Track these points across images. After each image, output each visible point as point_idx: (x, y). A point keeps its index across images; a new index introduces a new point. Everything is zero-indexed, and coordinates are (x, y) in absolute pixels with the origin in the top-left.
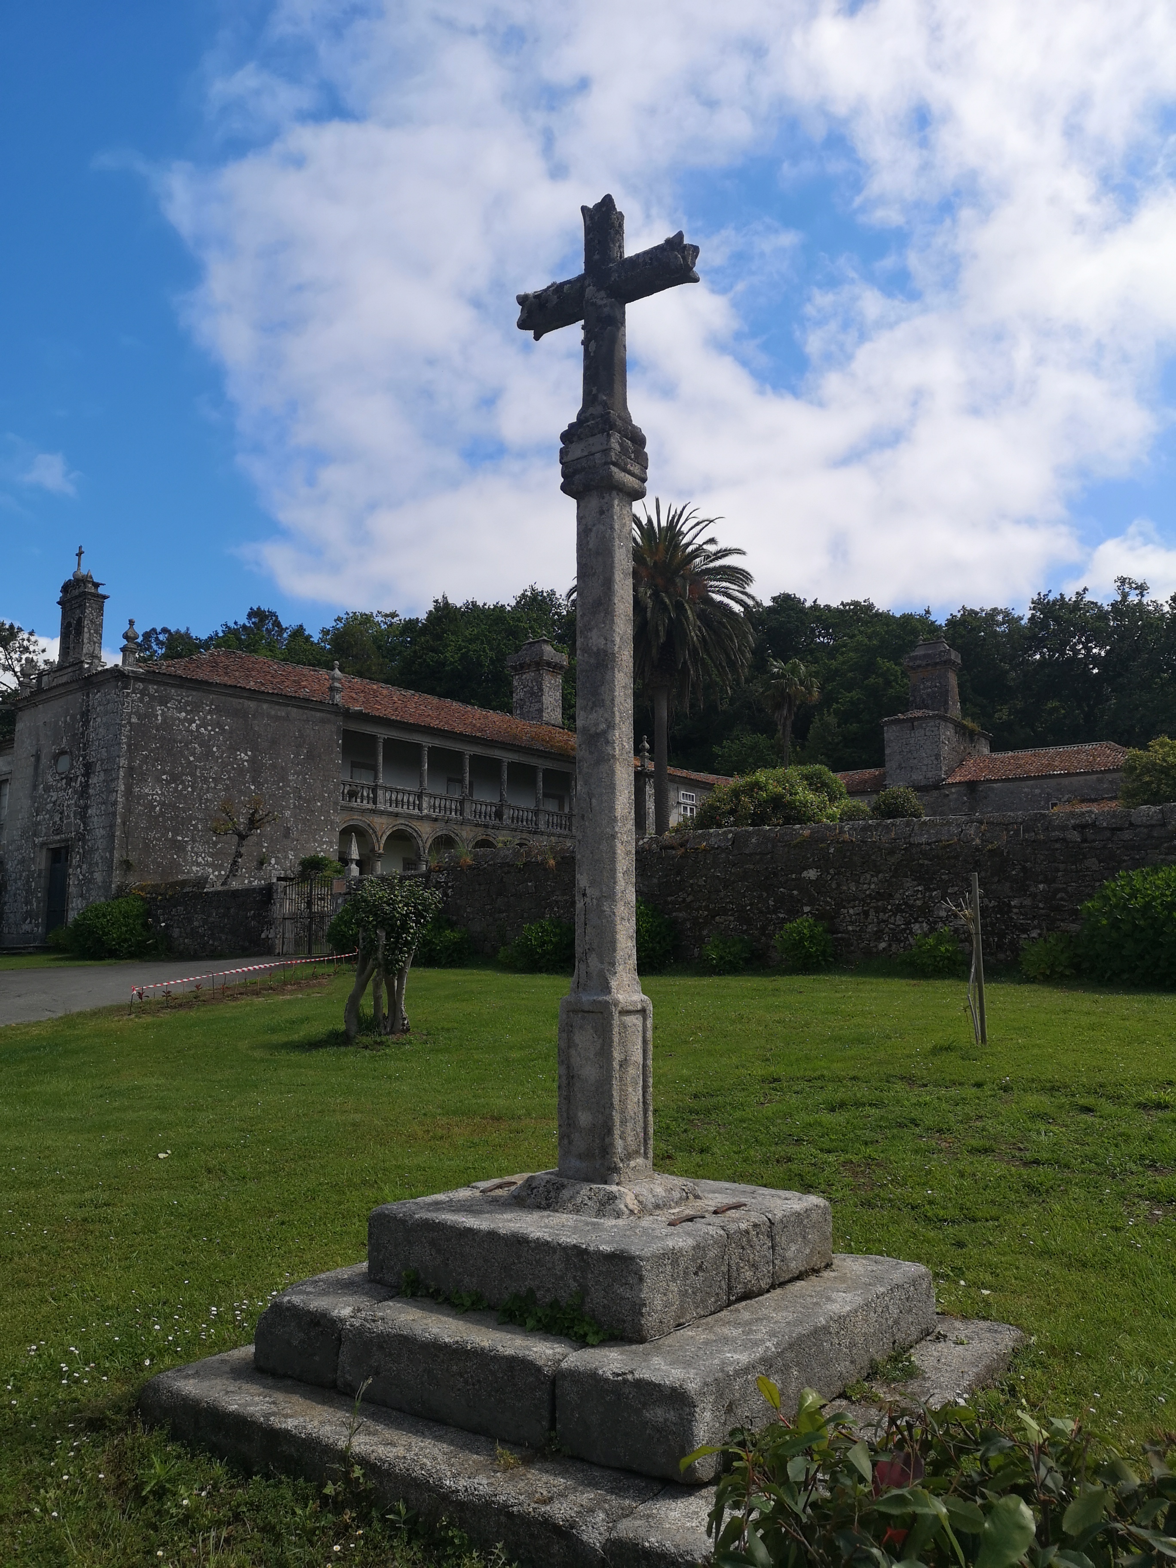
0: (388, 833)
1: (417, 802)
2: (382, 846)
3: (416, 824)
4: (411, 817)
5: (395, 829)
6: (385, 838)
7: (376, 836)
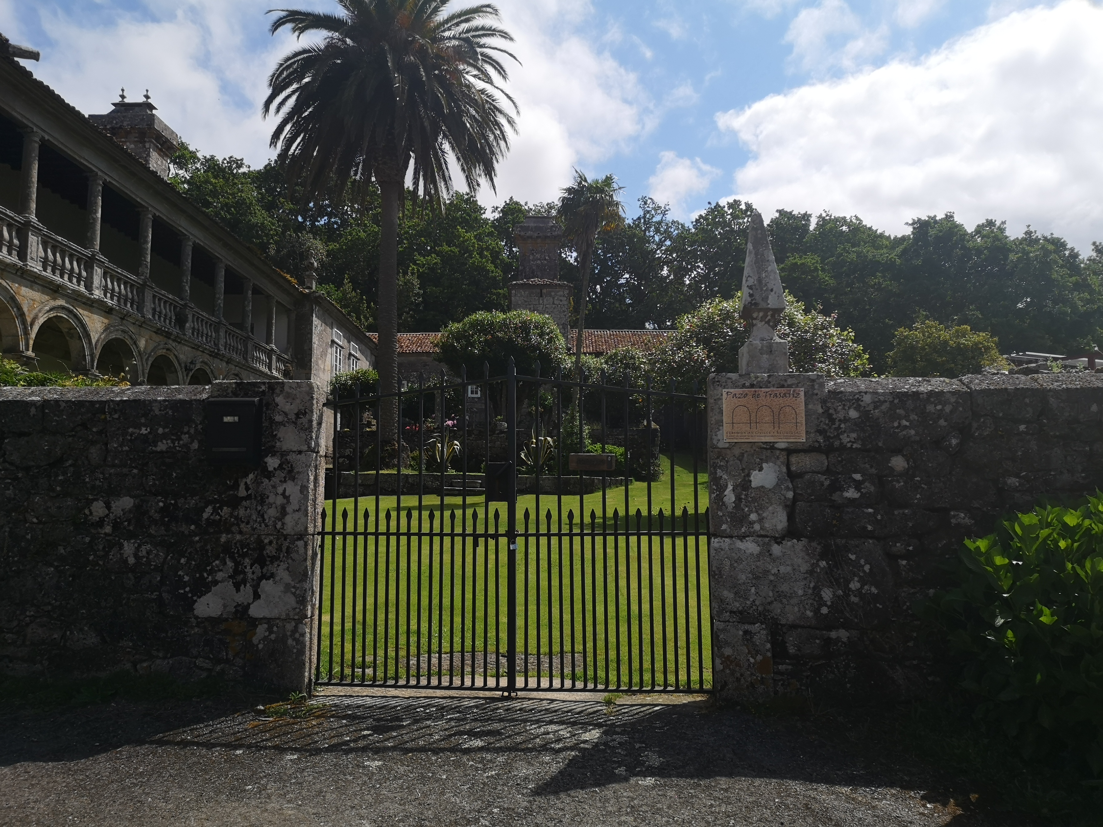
0: (41, 320)
1: (84, 274)
2: (31, 342)
3: (83, 313)
4: (76, 298)
5: (52, 314)
6: (36, 328)
7: (24, 322)
